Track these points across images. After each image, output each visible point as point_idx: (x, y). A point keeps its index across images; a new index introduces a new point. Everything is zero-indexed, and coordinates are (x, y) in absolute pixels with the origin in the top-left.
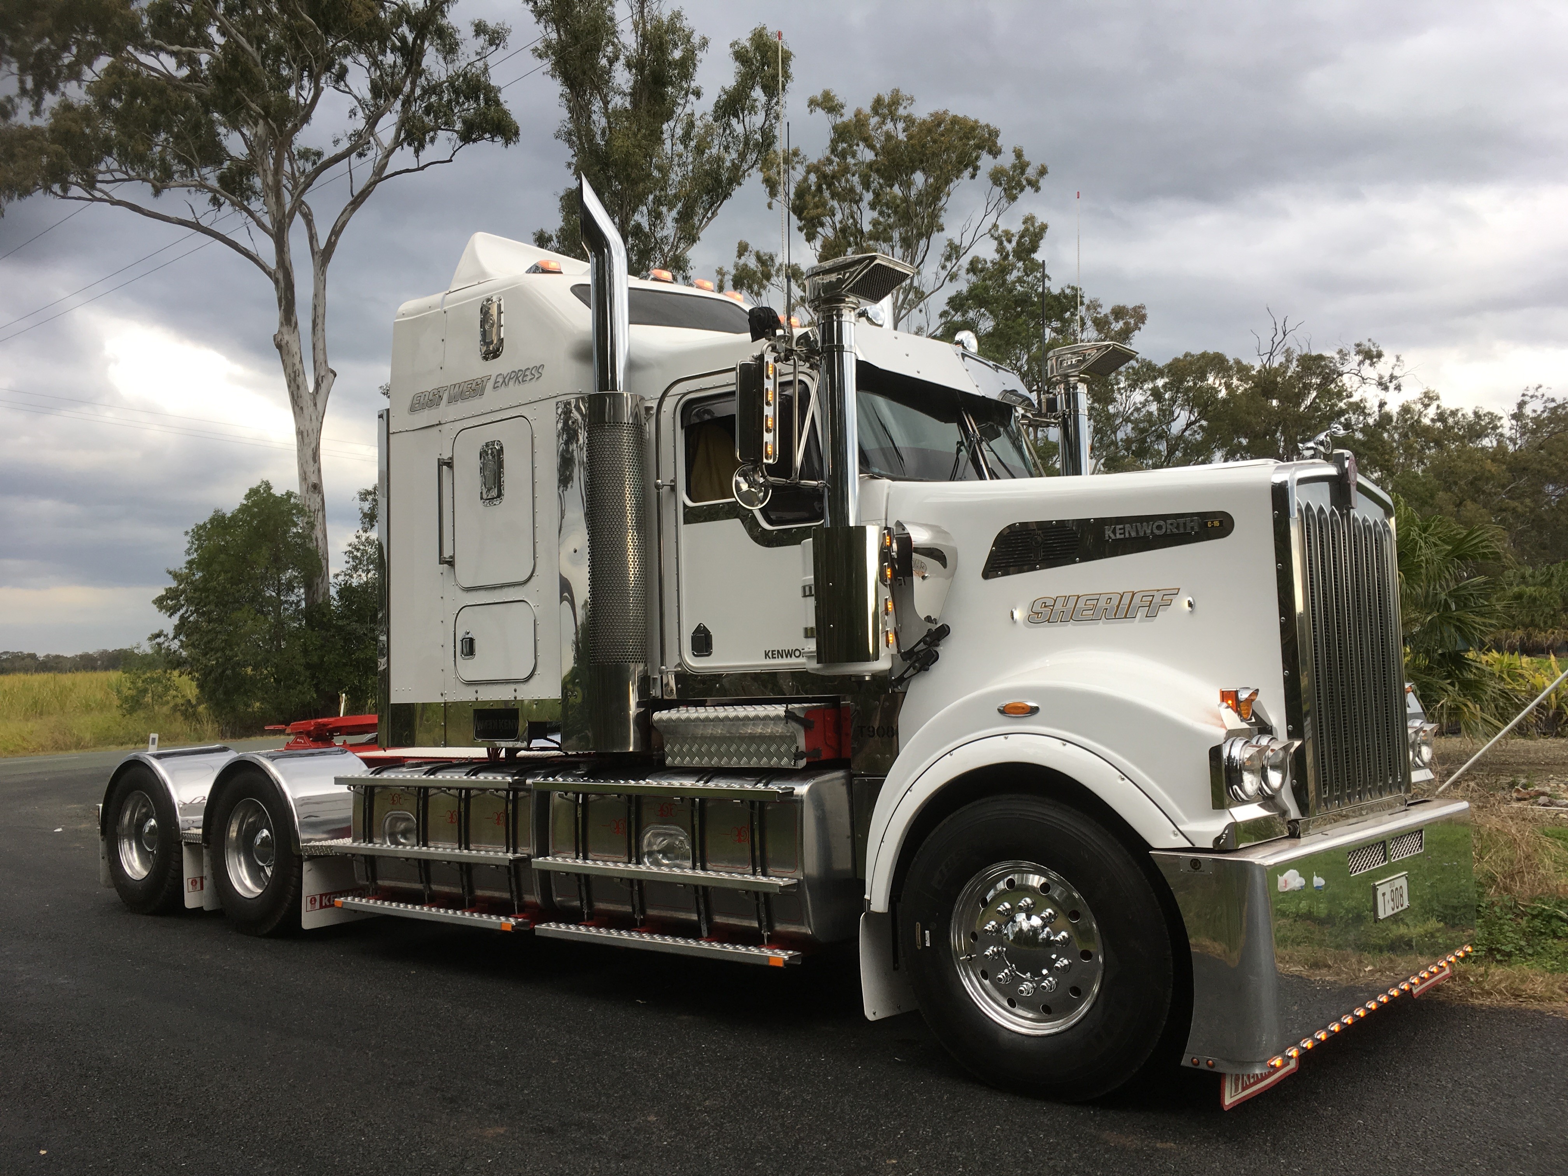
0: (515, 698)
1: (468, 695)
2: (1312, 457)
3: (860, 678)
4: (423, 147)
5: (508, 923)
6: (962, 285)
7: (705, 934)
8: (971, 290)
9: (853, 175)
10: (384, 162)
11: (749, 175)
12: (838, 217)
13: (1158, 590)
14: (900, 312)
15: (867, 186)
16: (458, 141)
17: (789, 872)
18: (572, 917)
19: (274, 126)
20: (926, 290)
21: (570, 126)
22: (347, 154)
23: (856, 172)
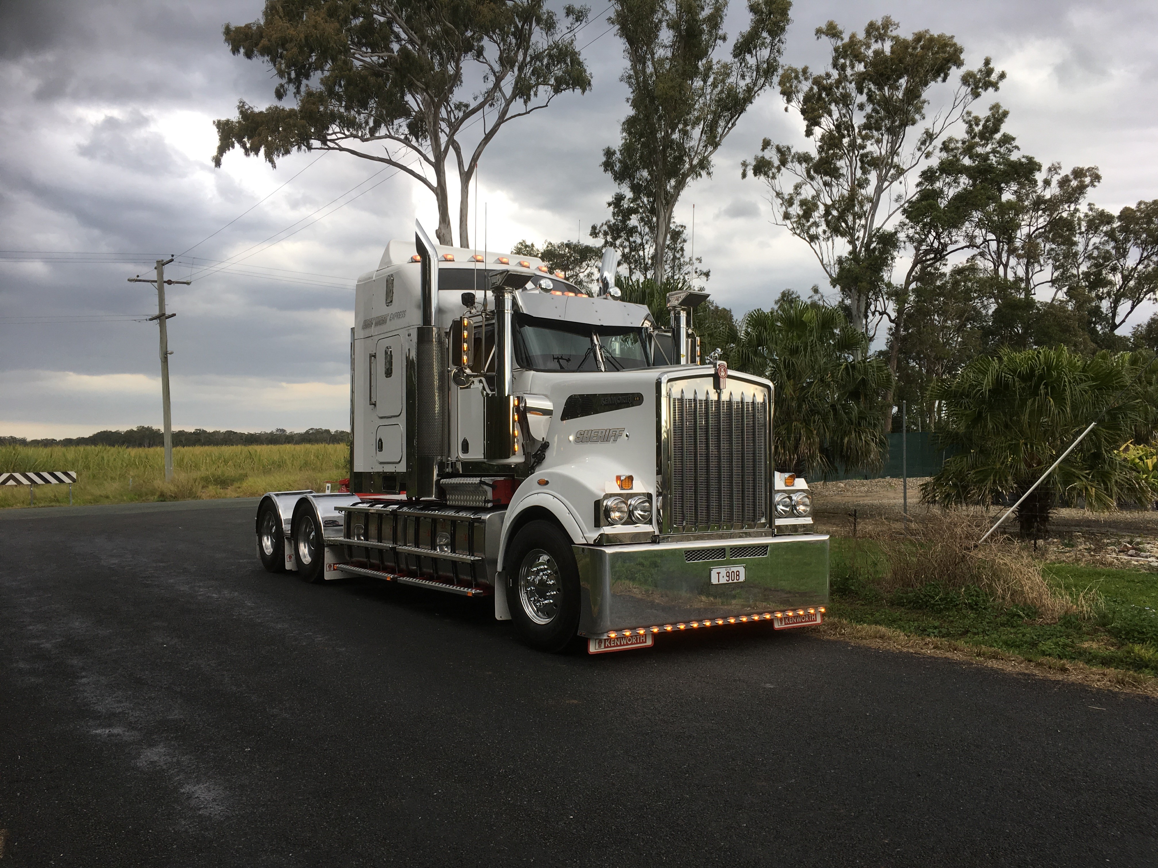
4: (529, 99)
8: (942, 163)
9: (851, 83)
10: (506, 108)
11: (758, 95)
12: (836, 115)
14: (882, 184)
15: (860, 91)
16: (552, 92)
20: (905, 168)
21: (632, 72)
22: (481, 106)
23: (853, 80)
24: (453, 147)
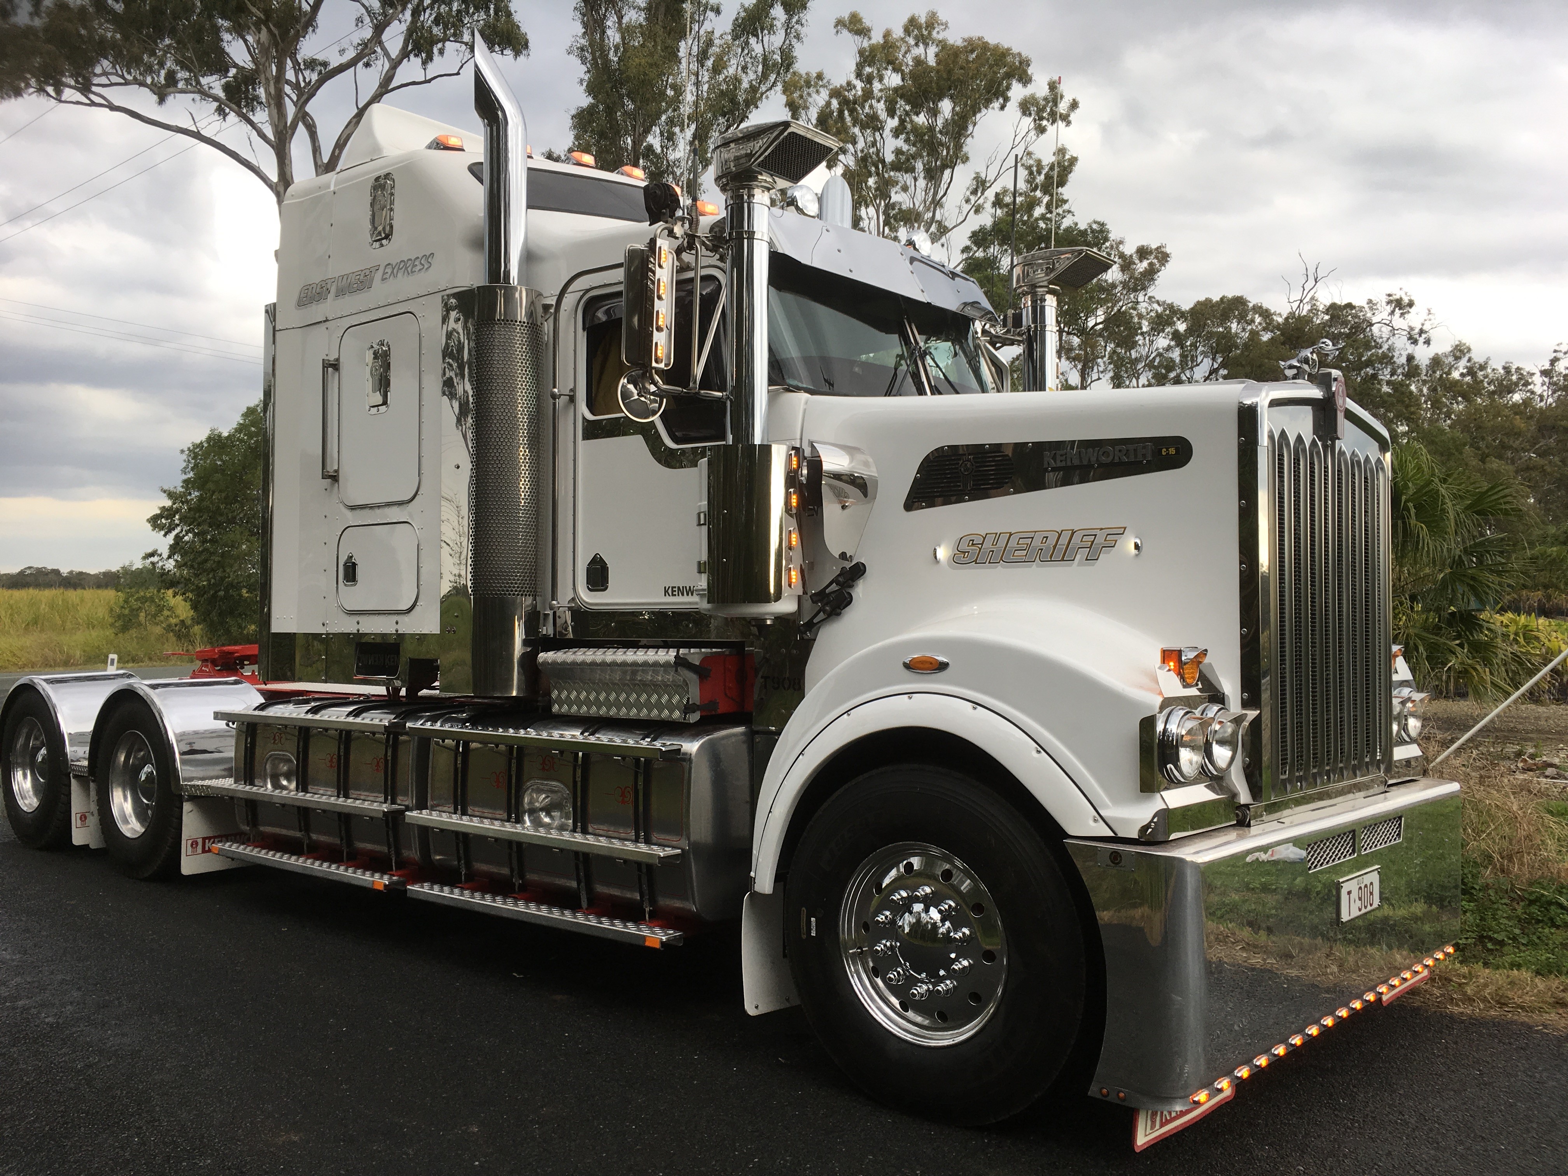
0: (397, 631)
1: (348, 626)
2: (1295, 377)
3: (759, 622)
4: (431, 60)
5: (380, 881)
6: (986, 219)
7: (584, 904)
8: (995, 224)
9: (879, 101)
10: (390, 74)
11: (767, 97)
12: (861, 144)
13: (1101, 529)
15: (891, 112)
16: (466, 54)
17: (673, 839)
18: (448, 878)
19: (276, 32)
20: (949, 224)
21: (583, 42)
22: (352, 63)
23: (881, 97)
24: (305, 124)
